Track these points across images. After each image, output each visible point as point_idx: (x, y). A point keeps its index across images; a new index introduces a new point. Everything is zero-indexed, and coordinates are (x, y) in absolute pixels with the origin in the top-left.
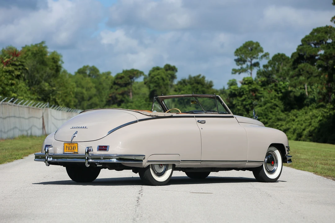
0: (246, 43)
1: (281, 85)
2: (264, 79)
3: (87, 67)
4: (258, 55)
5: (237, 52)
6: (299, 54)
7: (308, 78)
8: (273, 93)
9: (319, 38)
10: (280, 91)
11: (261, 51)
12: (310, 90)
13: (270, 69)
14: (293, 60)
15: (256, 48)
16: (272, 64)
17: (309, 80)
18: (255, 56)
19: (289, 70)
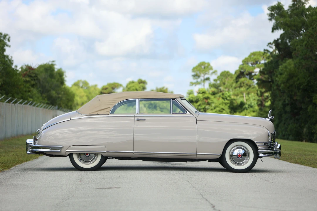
0: (200, 63)
1: (226, 94)
2: (213, 89)
3: (81, 81)
4: (209, 72)
5: (194, 69)
6: (241, 72)
7: (248, 89)
8: (221, 100)
9: (255, 59)
10: (226, 99)
11: (211, 69)
12: (247, 98)
13: (218, 82)
14: (236, 76)
15: (208, 67)
16: (220, 78)
17: (248, 90)
18: (207, 72)
19: (232, 83)
